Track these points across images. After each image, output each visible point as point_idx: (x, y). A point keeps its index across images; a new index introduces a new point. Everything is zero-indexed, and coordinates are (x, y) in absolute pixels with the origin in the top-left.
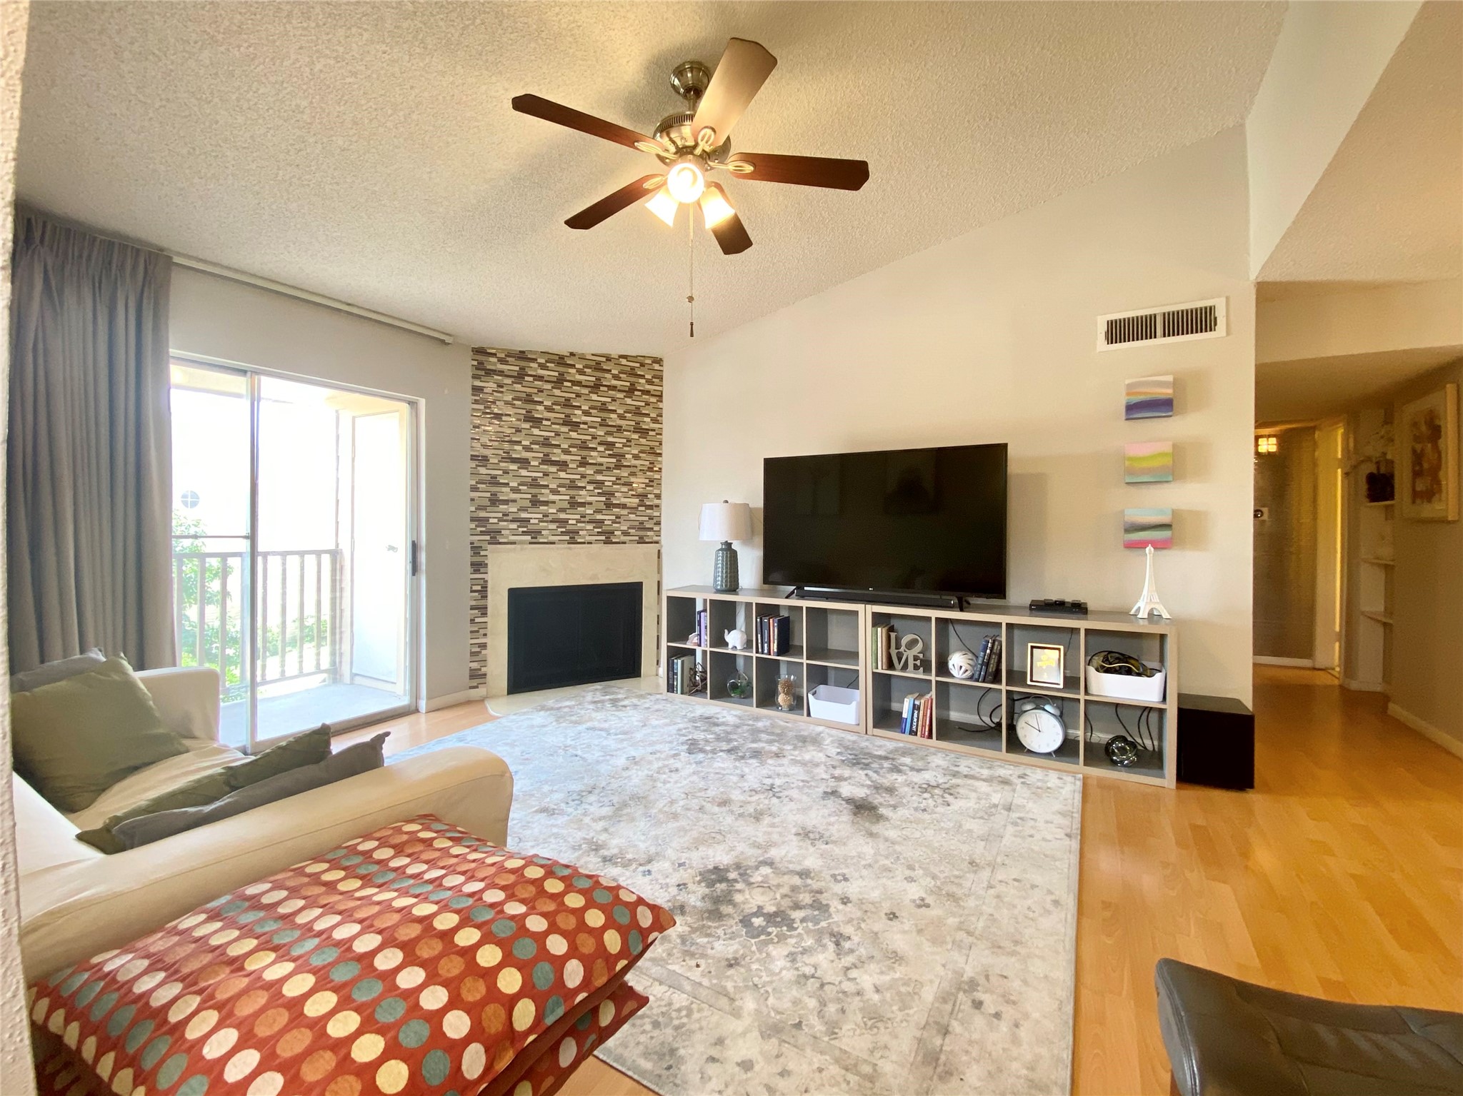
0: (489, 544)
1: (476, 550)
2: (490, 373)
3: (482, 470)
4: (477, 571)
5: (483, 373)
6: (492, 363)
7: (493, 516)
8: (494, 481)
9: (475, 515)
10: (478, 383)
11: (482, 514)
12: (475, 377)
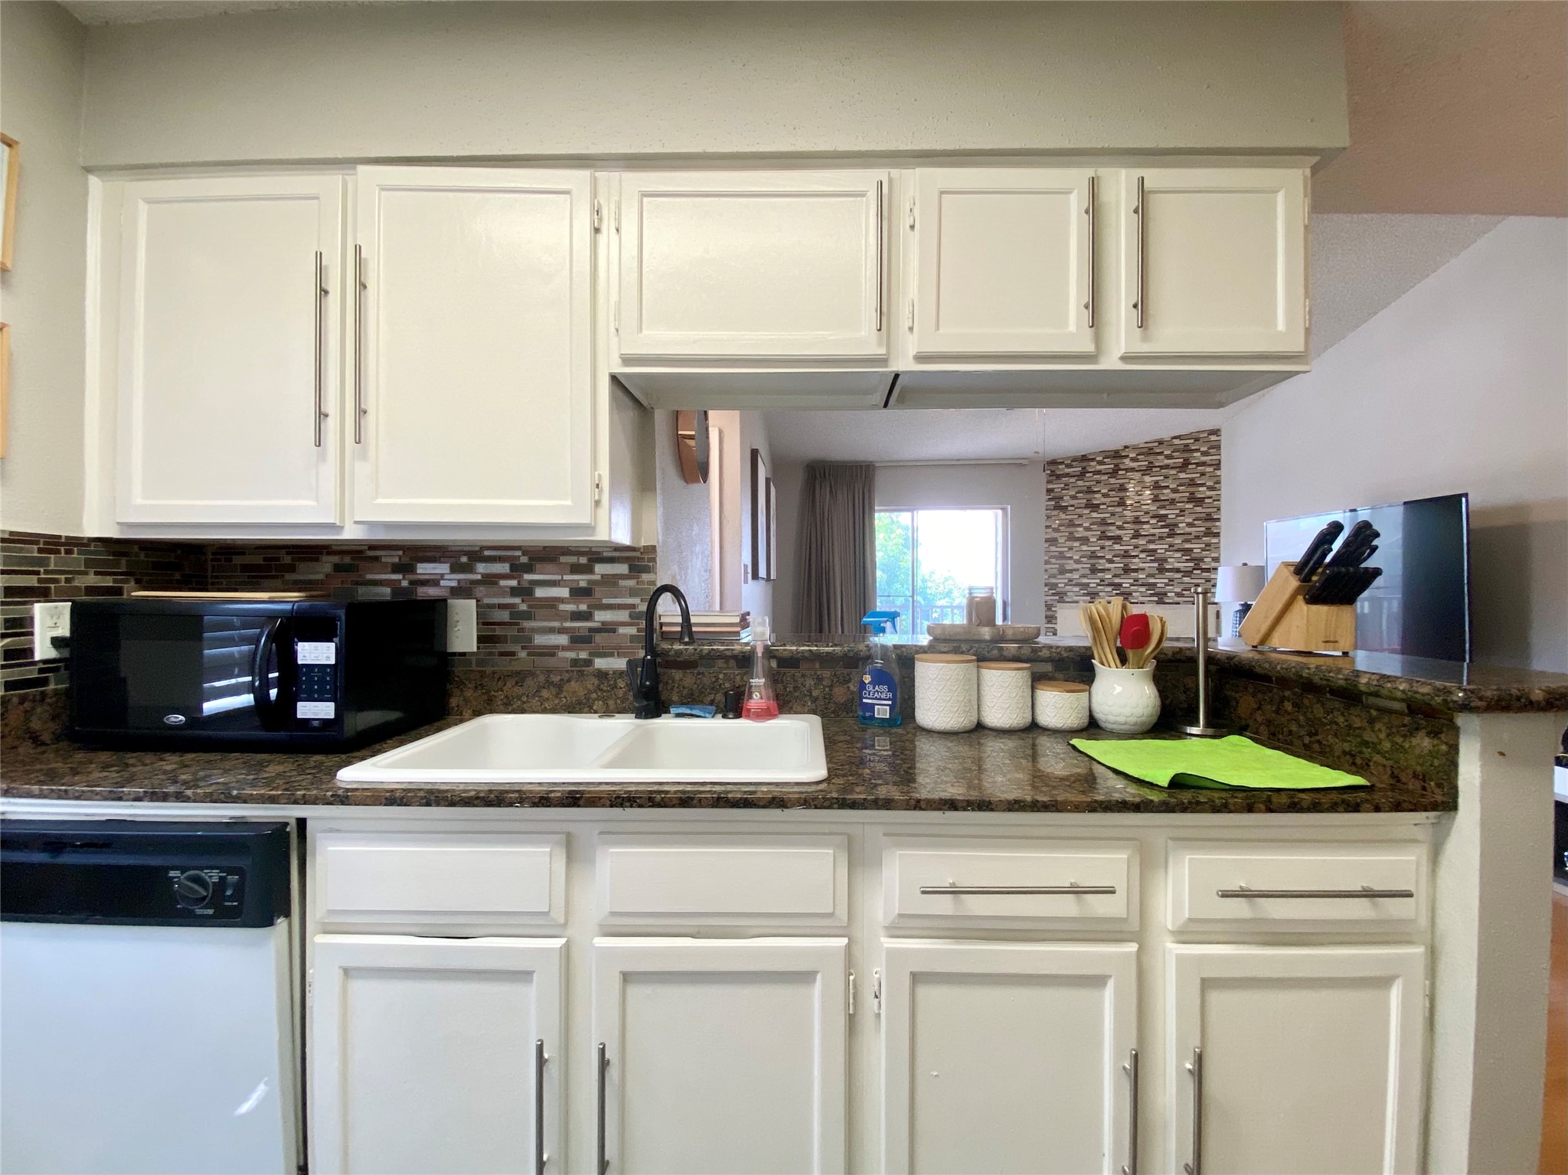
0: (1058, 602)
1: (1049, 607)
2: (1059, 477)
3: (1053, 548)
4: (1049, 622)
5: (1054, 478)
6: (1062, 469)
7: (1061, 581)
8: (1061, 556)
9: (1047, 581)
10: (1050, 486)
11: (1053, 581)
12: (1049, 482)
